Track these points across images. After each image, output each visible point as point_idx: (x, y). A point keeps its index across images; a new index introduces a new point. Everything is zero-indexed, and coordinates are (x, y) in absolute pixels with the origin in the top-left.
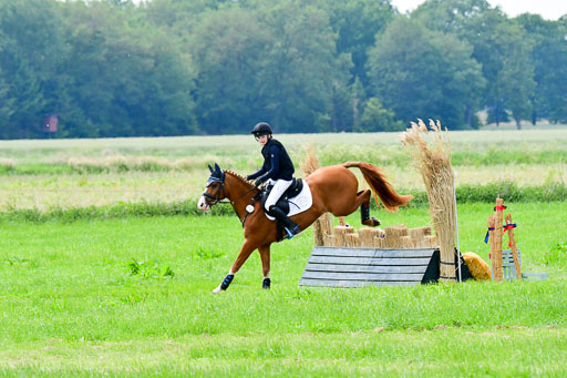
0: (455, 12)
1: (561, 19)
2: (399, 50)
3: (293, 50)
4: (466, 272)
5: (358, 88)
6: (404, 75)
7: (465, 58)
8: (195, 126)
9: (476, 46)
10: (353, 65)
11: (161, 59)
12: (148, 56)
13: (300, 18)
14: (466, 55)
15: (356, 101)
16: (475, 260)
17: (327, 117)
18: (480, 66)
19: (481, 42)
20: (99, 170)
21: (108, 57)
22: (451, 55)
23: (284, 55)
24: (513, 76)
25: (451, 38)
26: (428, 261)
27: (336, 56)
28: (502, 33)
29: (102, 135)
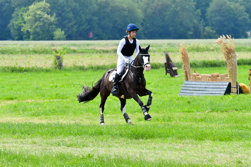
2: (218, 9)
3: (179, 8)
4: (241, 91)
5: (203, 22)
6: (218, 18)
8: (143, 36)
9: (247, 8)
10: (201, 14)
11: (131, 11)
12: (126, 10)
14: (243, 11)
15: (202, 28)
16: (244, 87)
17: (192, 33)
18: (248, 15)
19: (249, 6)
20: (107, 52)
21: (111, 10)
23: (175, 10)
25: (237, 5)
26: (226, 86)
27: (195, 11)
29: (109, 39)
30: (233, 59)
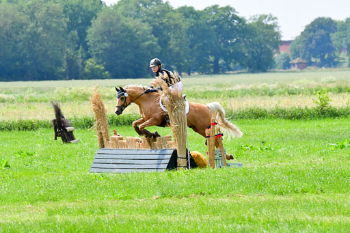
0: (141, 5)
1: (205, 10)
2: (107, 29)
3: (41, 29)
4: (194, 163)
5: (82, 53)
6: (107, 45)
7: (148, 35)
9: (154, 27)
10: (78, 38)
13: (44, 9)
14: (149, 32)
15: (81, 60)
16: (198, 156)
17: (64, 70)
18: (156, 39)
19: (157, 24)
22: (138, 33)
24: (177, 45)
25: (138, 22)
26: (170, 156)
27: (68, 33)
28: (170, 18)
30: (179, 111)
